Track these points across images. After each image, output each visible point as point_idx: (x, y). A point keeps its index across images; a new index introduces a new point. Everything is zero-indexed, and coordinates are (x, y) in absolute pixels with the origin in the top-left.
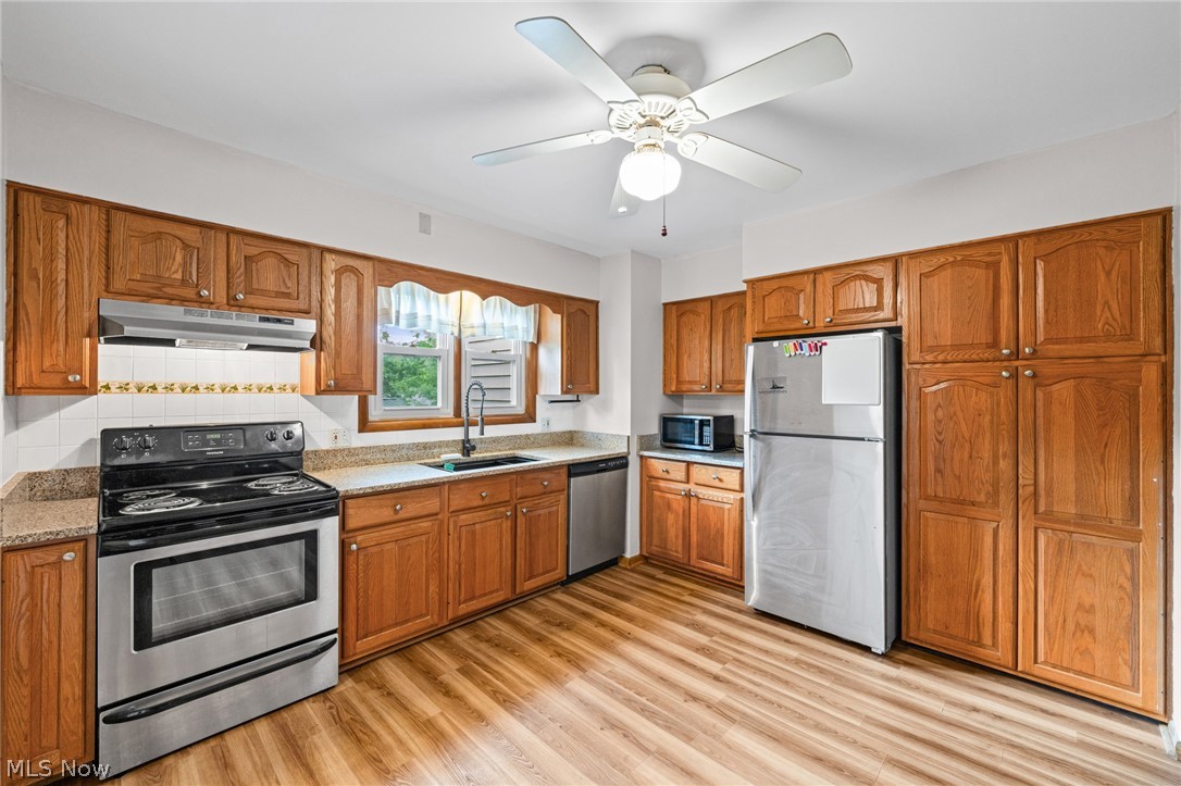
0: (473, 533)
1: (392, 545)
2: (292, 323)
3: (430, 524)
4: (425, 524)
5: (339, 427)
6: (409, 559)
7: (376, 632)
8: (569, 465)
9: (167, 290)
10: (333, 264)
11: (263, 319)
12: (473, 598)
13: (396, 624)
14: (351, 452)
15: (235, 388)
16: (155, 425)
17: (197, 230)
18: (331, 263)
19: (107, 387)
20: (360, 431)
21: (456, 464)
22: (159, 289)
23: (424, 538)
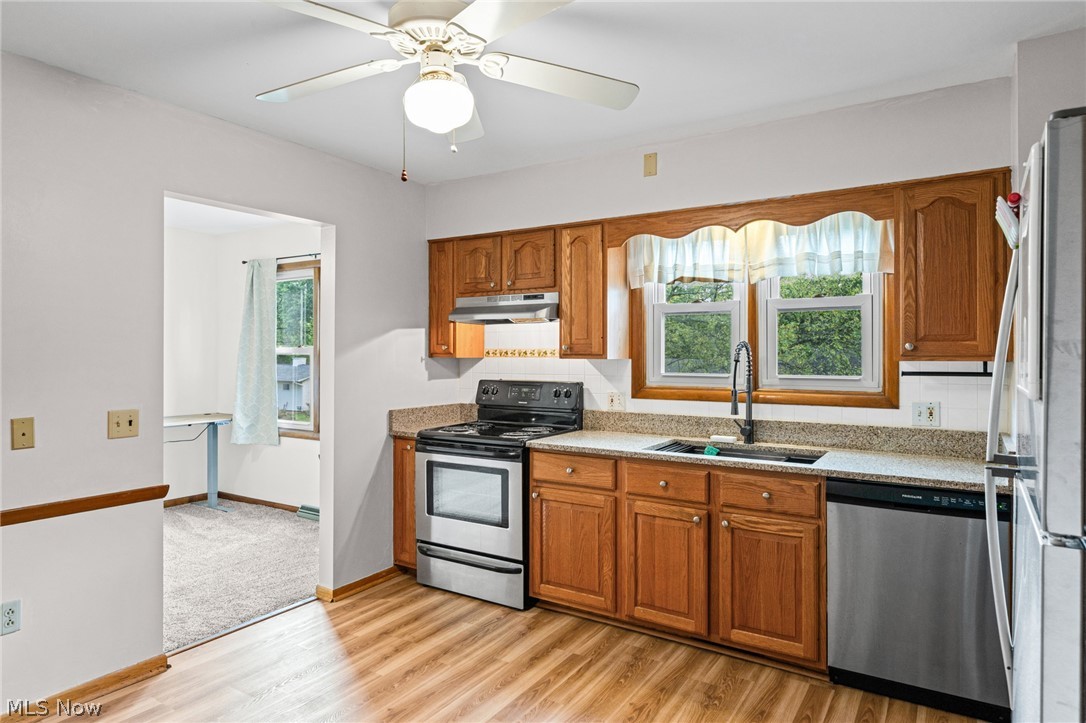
0: (652, 527)
1: (569, 506)
2: (542, 297)
3: (603, 498)
4: (598, 497)
5: (615, 391)
6: (582, 527)
7: (555, 584)
8: (829, 479)
9: (479, 286)
10: (568, 238)
11: (526, 298)
12: (652, 606)
13: (571, 587)
14: (622, 417)
15: (545, 353)
16: (504, 379)
17: (491, 240)
18: (566, 238)
19: (488, 353)
20: (633, 397)
21: (721, 449)
22: (475, 286)
23: (597, 511)
